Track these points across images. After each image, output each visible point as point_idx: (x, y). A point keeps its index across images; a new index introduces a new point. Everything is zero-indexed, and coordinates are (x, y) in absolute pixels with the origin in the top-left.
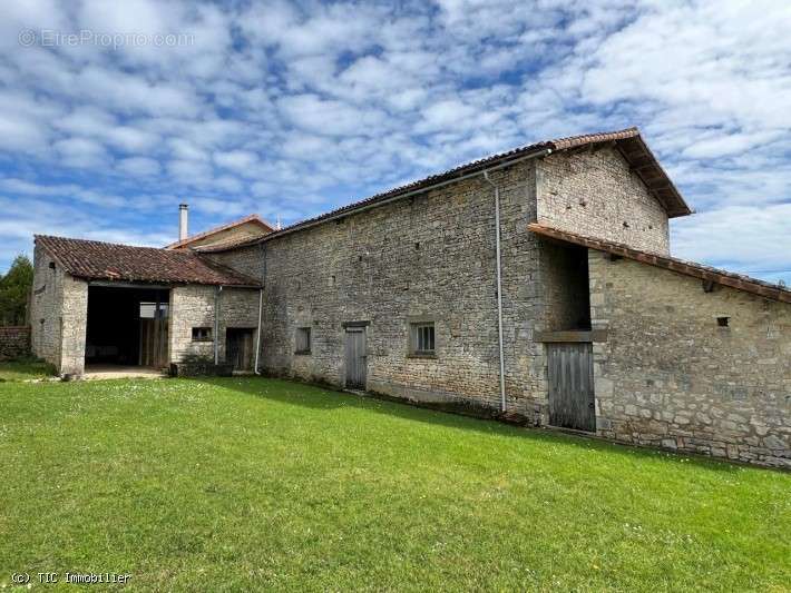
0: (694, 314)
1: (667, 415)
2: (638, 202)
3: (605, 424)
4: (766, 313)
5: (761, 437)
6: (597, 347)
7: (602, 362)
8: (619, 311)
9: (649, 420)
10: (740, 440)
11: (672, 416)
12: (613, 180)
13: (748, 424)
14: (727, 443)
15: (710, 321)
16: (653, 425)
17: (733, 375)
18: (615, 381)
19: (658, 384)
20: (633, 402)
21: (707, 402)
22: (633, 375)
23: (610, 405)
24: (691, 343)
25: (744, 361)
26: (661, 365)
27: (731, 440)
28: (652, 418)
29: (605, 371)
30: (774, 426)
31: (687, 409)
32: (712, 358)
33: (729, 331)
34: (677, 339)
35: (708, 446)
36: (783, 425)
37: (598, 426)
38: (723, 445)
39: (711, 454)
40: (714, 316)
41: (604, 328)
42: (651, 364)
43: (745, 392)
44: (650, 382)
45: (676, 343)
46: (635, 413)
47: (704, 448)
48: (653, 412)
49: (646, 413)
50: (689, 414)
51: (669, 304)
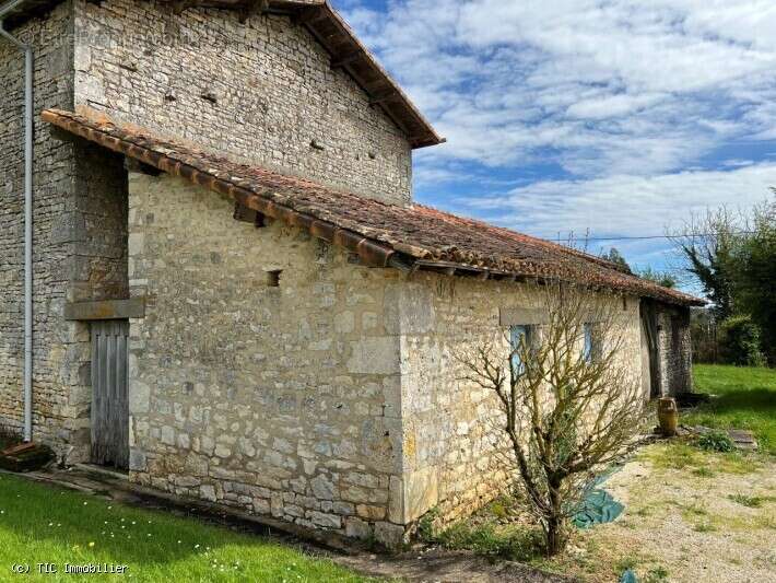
0: (242, 266)
1: (207, 442)
2: (348, 115)
3: (139, 460)
4: (322, 261)
5: (308, 478)
6: (136, 326)
7: (139, 353)
8: (160, 263)
9: (188, 451)
10: (285, 483)
11: (212, 445)
12: (291, 74)
13: (294, 455)
14: (272, 489)
15: (259, 278)
16: (192, 460)
17: (282, 370)
18: (153, 385)
19: (200, 389)
20: (170, 420)
21: (250, 418)
22: (172, 375)
23: (146, 426)
24: (237, 315)
25: (294, 345)
26: (204, 358)
27: (276, 484)
28: (191, 448)
29: (142, 368)
30: (322, 457)
31: (229, 432)
32: (260, 342)
33: (278, 294)
34: (222, 310)
35: (250, 495)
36: (334, 457)
37: (132, 465)
38: (266, 493)
39: (253, 510)
40: (264, 269)
41: (143, 292)
42: (193, 353)
43: (293, 399)
44: (190, 386)
45: (220, 317)
46: (172, 442)
47: (246, 499)
48: (192, 437)
49: (184, 440)
50: (231, 440)
51: (216, 250)
